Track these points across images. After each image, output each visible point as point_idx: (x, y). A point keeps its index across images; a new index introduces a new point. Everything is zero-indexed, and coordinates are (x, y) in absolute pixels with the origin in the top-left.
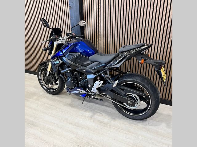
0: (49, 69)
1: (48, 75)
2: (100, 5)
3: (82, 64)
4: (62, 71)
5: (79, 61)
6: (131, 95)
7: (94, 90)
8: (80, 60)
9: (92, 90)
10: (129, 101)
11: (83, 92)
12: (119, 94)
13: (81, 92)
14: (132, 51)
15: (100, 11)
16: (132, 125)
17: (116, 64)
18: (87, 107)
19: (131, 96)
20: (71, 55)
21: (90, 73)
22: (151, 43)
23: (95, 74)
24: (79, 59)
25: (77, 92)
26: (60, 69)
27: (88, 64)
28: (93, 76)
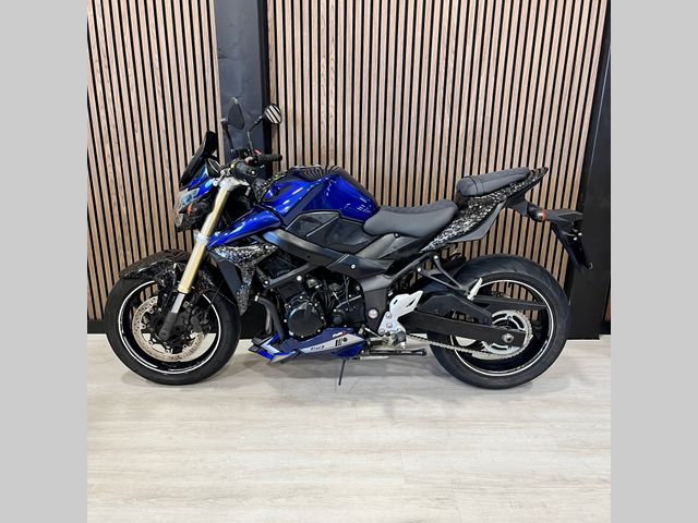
0: (184, 286)
1: (177, 312)
2: (332, 56)
3: (344, 249)
4: (270, 282)
5: (336, 236)
6: (504, 315)
7: (390, 324)
8: (340, 235)
9: (383, 327)
10: (506, 332)
11: (352, 339)
12: (476, 321)
13: (345, 340)
14: (508, 189)
15: (332, 75)
16: (511, 402)
17: (468, 232)
18: (349, 393)
19: (505, 318)
20: (310, 220)
21: (371, 273)
22: (547, 165)
23: (390, 272)
24: (336, 232)
25: (330, 345)
26: (262, 275)
27: (364, 246)
28: (382, 281)
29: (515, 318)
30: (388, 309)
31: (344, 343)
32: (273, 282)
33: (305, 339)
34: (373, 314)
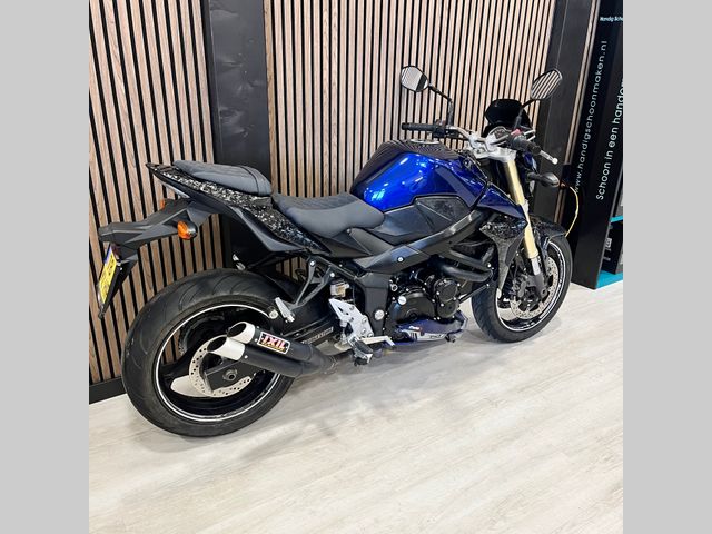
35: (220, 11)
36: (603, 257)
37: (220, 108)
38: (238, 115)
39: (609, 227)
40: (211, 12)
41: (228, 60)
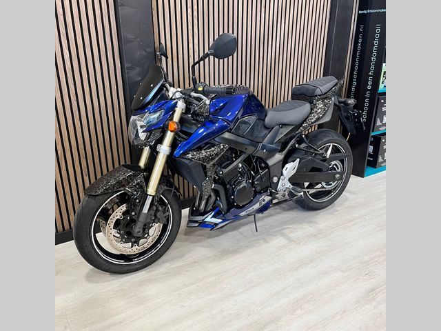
0: (152, 190)
2: (196, 7)
4: (223, 172)
7: (284, 184)
9: (280, 187)
11: (267, 199)
13: (264, 200)
15: (195, 21)
17: (321, 117)
20: (245, 122)
25: (256, 206)
26: (219, 168)
27: (266, 136)
28: (279, 157)
29: (336, 165)
30: (282, 174)
31: (263, 203)
32: (225, 171)
33: (244, 206)
34: (275, 179)
35: (125, 7)
36: (367, 158)
37: (126, 65)
38: (138, 69)
39: (371, 139)
40: (119, 8)
41: (130, 36)
